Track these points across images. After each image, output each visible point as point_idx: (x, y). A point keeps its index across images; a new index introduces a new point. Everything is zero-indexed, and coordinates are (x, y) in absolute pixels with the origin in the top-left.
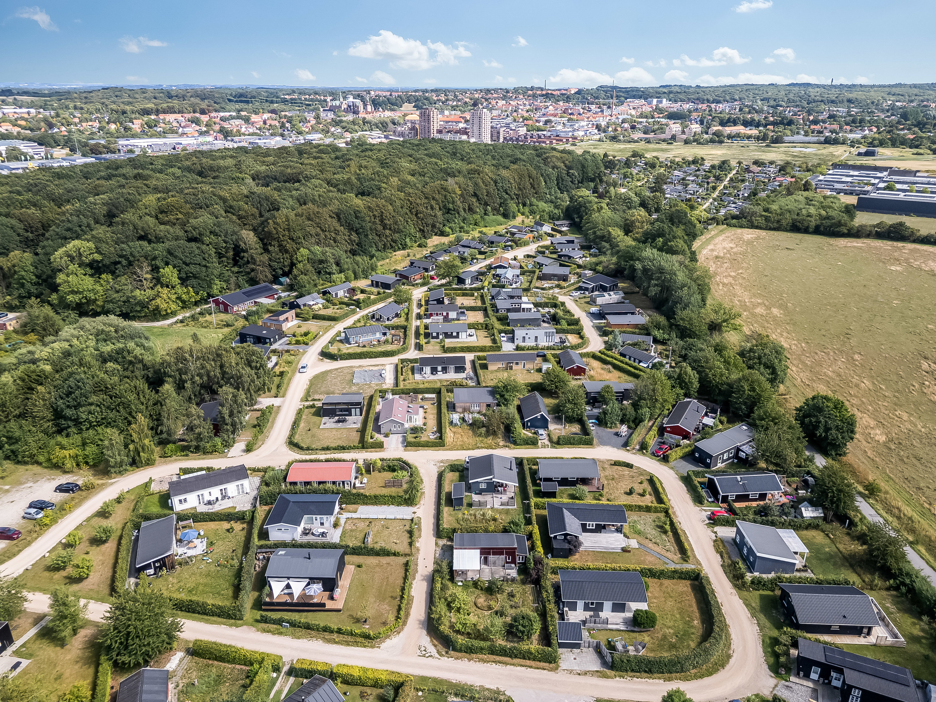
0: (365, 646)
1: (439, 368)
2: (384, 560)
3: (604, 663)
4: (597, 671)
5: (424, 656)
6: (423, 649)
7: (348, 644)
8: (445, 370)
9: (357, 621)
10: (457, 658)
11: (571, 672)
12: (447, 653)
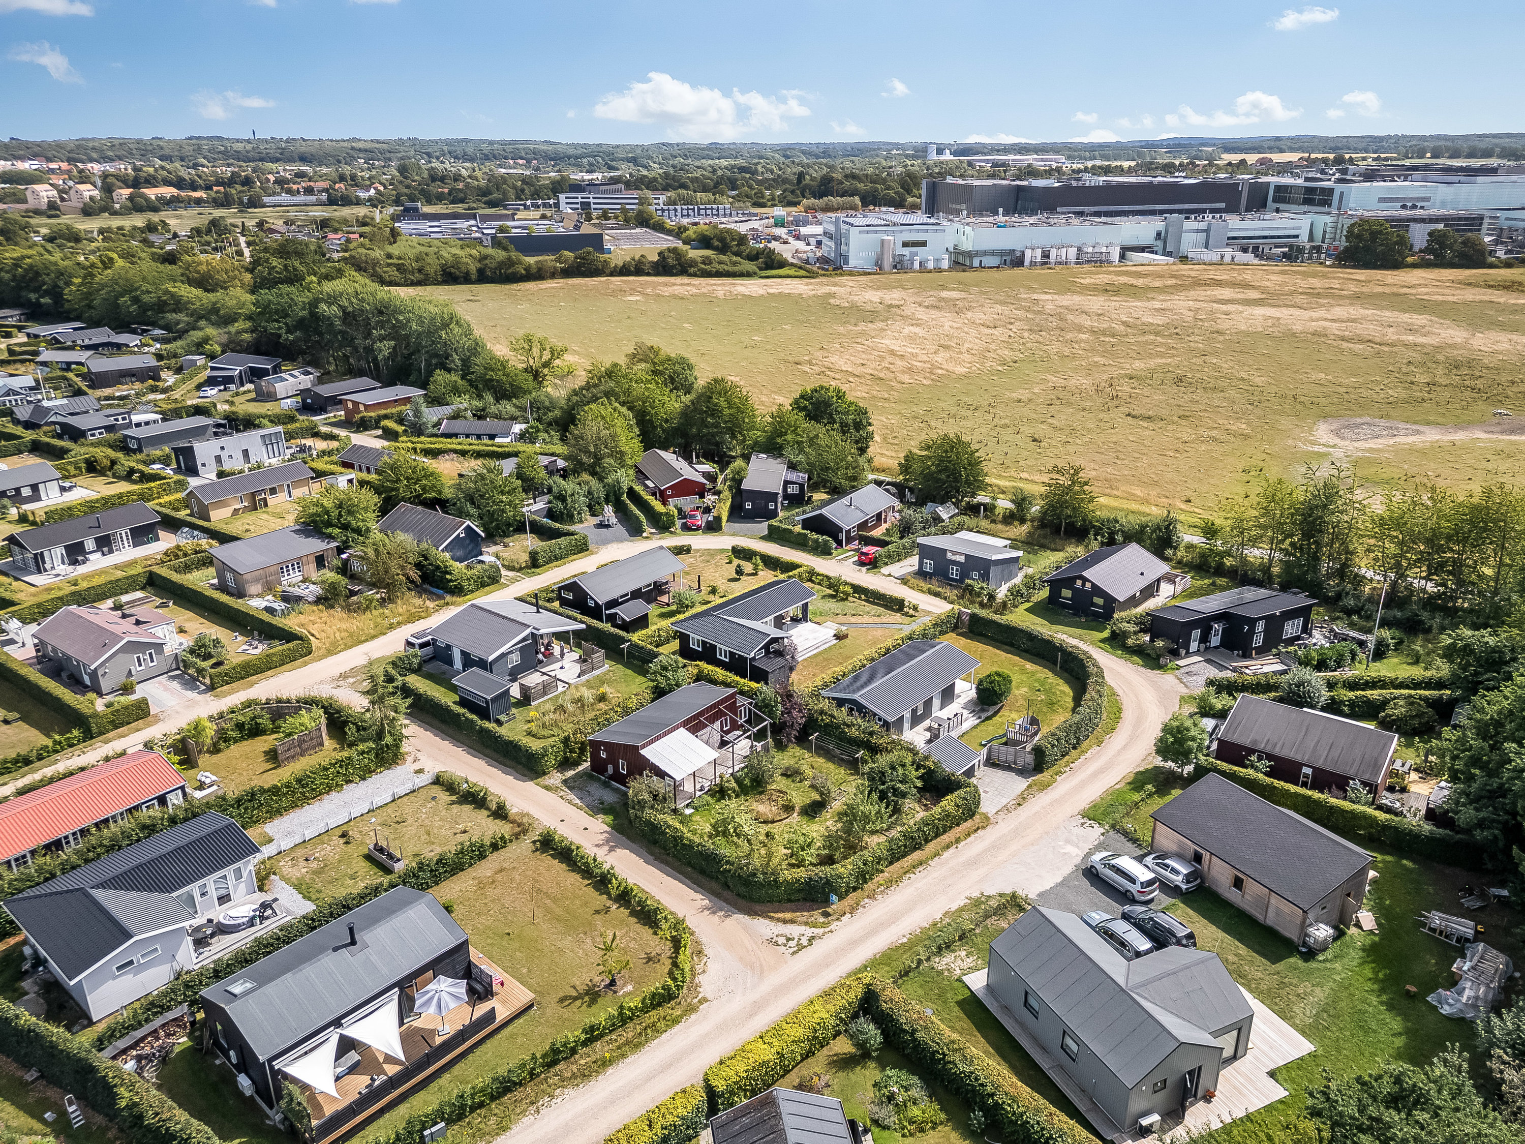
0: (676, 1021)
1: (90, 544)
2: (485, 869)
3: (1023, 772)
4: (1029, 786)
5: (801, 948)
6: (782, 940)
7: (635, 1045)
8: (105, 544)
9: (592, 995)
10: (853, 910)
11: (1006, 809)
12: (826, 915)
